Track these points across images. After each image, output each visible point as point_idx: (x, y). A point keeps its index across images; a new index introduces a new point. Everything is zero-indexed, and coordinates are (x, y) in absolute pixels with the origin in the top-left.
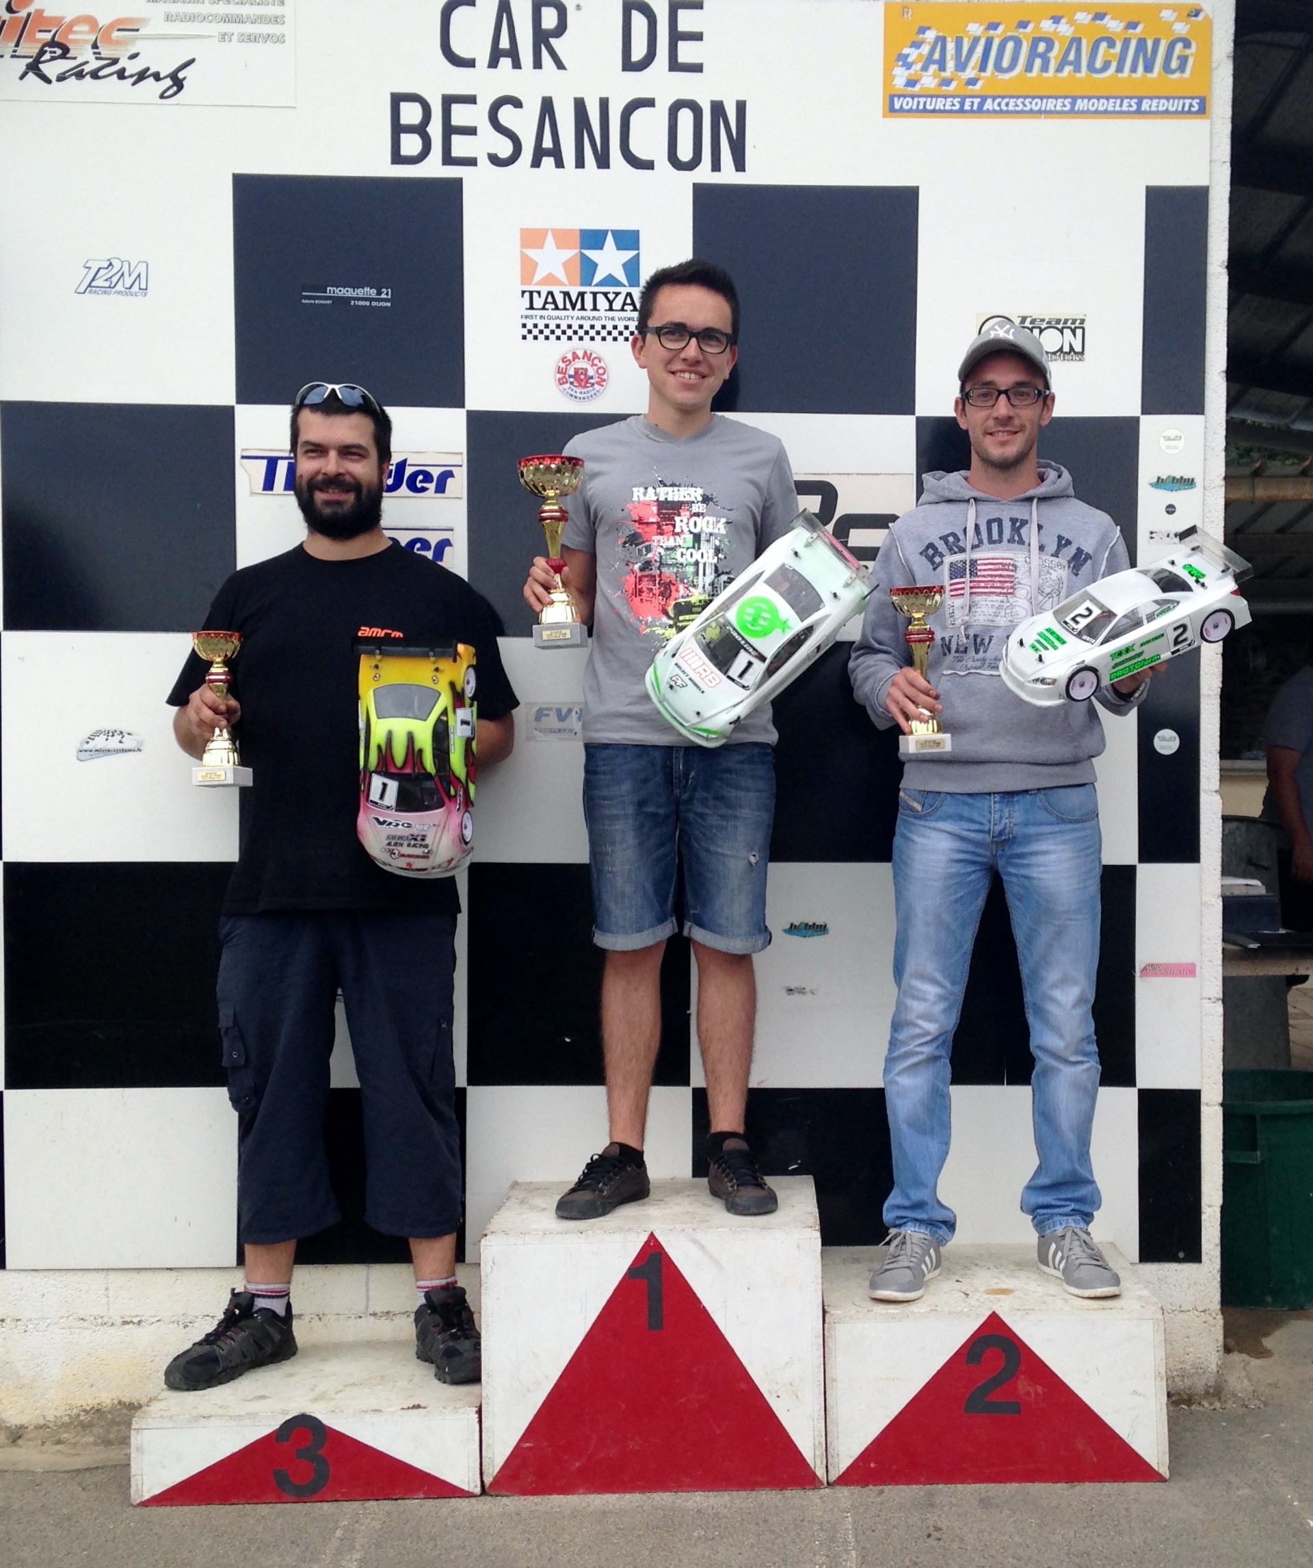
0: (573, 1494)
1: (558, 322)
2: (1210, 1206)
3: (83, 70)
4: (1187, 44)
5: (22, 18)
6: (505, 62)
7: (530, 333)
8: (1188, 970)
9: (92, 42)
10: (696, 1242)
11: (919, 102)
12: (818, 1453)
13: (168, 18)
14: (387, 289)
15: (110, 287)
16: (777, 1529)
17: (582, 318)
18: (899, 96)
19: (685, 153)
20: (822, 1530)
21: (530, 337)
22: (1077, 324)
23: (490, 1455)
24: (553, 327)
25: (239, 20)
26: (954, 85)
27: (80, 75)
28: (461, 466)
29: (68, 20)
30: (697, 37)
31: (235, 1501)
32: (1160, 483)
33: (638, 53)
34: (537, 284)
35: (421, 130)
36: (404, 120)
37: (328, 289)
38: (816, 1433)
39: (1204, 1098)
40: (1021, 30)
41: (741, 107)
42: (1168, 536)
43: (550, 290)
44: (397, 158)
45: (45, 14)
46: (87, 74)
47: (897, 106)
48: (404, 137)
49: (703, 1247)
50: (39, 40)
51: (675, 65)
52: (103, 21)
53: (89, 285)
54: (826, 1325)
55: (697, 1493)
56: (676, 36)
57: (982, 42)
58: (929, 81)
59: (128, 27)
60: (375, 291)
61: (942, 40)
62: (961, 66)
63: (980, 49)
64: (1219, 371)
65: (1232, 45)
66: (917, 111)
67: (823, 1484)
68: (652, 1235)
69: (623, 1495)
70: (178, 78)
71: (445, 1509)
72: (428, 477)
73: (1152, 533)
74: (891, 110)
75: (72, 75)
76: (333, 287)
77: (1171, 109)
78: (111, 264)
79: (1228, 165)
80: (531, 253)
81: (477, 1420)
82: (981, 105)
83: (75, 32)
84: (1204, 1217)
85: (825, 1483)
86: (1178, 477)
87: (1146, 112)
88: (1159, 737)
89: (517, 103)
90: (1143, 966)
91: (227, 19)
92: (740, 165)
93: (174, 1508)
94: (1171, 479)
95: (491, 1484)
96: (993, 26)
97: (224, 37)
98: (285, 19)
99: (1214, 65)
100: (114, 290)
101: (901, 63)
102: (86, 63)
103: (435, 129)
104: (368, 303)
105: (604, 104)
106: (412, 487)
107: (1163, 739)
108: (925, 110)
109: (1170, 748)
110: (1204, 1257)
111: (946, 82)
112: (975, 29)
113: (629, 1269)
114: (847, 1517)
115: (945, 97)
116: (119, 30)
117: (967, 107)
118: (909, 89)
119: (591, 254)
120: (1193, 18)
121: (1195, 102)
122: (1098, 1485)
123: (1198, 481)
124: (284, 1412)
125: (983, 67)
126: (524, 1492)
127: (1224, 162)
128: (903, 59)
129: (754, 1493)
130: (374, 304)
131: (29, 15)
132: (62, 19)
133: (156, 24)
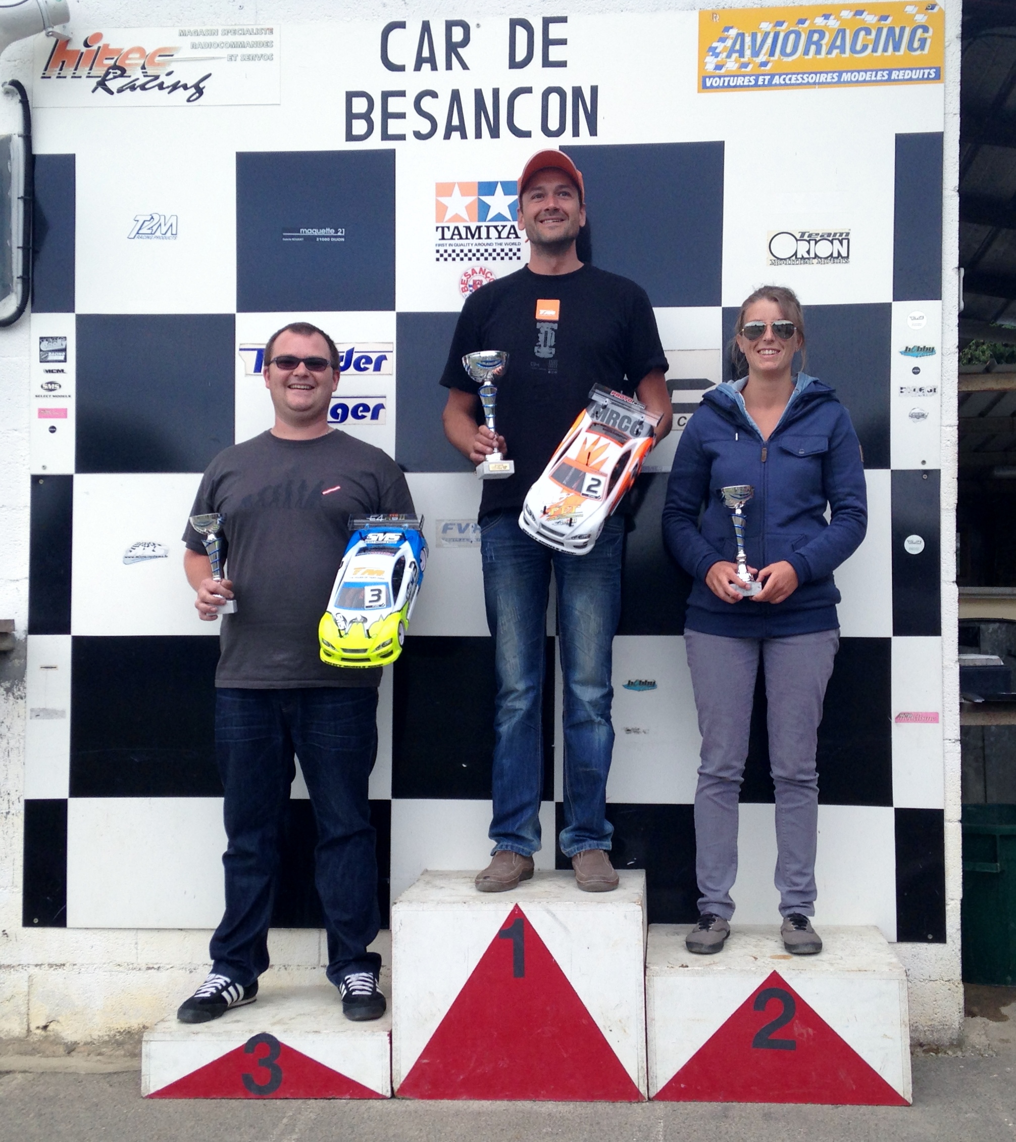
0: (458, 1099)
1: (462, 248)
2: (952, 900)
3: (135, 84)
4: (925, 29)
5: (94, 51)
6: (426, 67)
7: (442, 256)
8: (933, 718)
9: (141, 65)
10: (549, 911)
11: (724, 81)
12: (641, 1075)
13: (194, 46)
14: (341, 228)
15: (151, 234)
16: (605, 1129)
17: (480, 244)
18: (710, 77)
19: (553, 125)
20: (640, 1131)
21: (442, 259)
22: (844, 236)
23: (398, 1068)
24: (458, 251)
25: (242, 45)
26: (750, 67)
27: (133, 88)
28: (392, 352)
29: (125, 50)
30: (563, 42)
31: (215, 1096)
32: (908, 351)
33: (520, 55)
34: (447, 222)
35: (366, 116)
36: (355, 110)
37: (301, 230)
38: (640, 1059)
39: (947, 816)
40: (800, 26)
41: (594, 90)
42: (914, 390)
43: (456, 225)
44: (350, 137)
45: (110, 47)
46: (137, 87)
47: (708, 84)
48: (355, 123)
49: (554, 916)
50: (105, 65)
51: (547, 63)
52: (149, 51)
53: (138, 233)
54: (647, 978)
55: (549, 1102)
56: (548, 42)
57: (772, 35)
58: (732, 65)
59: (166, 54)
60: (334, 231)
61: (741, 36)
62: (756, 54)
63: (769, 41)
64: (953, 267)
65: (960, 29)
66: (723, 87)
67: (643, 1098)
68: (517, 906)
69: (495, 1102)
70: (200, 87)
71: (363, 1107)
72: (369, 360)
73: (902, 388)
74: (704, 87)
75: (127, 88)
76: (304, 228)
77: (914, 77)
78: (152, 218)
79: (959, 116)
80: (443, 200)
81: (389, 1041)
82: (770, 81)
83: (130, 59)
84: (948, 908)
85: (646, 1096)
86: (922, 347)
87: (895, 80)
88: (908, 541)
89: (434, 95)
90: (897, 714)
91: (233, 45)
92: (593, 131)
93: (171, 1100)
94: (916, 348)
95: (399, 1090)
96: (780, 24)
97: (231, 58)
98: (273, 44)
99: (947, 44)
100: (154, 236)
101: (711, 53)
102: (138, 79)
103: (376, 115)
104: (328, 239)
105: (496, 92)
106: (358, 367)
107: (912, 542)
108: (729, 86)
109: (917, 549)
110: (948, 939)
111: (745, 65)
112: (766, 26)
113: (500, 931)
114: (660, 1122)
115: (744, 76)
116: (160, 56)
117: (760, 83)
118: (717, 71)
119: (486, 199)
120: (930, 11)
121: (932, 71)
122: (857, 1107)
123: (938, 350)
124: (251, 1031)
125: (772, 54)
126: (423, 1097)
127: (955, 114)
128: (713, 51)
129: (593, 1103)
130: (333, 239)
131: (99, 48)
132: (122, 50)
133: (185, 51)
